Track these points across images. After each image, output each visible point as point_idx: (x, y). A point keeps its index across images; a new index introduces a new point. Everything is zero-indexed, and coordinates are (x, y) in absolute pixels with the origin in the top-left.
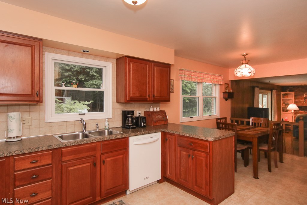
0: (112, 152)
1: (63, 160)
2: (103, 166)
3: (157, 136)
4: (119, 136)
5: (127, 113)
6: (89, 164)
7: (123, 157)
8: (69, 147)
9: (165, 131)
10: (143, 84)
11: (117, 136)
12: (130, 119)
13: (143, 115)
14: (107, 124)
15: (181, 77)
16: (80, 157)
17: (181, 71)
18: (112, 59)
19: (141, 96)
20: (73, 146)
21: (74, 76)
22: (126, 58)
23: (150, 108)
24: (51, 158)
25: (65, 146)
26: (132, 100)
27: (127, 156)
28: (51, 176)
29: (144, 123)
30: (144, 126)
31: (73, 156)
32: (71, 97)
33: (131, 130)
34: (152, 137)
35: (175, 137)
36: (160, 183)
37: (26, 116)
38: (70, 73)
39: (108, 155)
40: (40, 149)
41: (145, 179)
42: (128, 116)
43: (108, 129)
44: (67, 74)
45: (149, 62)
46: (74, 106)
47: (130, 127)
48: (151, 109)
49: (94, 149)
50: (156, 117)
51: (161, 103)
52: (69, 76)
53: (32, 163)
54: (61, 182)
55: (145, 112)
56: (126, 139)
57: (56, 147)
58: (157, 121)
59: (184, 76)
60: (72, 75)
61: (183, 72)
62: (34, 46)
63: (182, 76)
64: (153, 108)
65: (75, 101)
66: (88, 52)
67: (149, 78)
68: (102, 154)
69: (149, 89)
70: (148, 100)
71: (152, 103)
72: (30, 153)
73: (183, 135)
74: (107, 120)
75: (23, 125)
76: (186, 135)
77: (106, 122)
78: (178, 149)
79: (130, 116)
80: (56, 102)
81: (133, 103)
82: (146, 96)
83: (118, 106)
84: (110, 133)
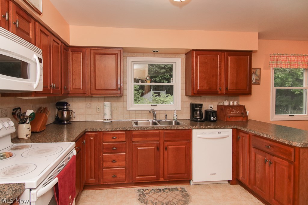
0: (174, 141)
1: (133, 141)
2: (166, 153)
3: (228, 132)
4: (181, 127)
5: (194, 105)
6: (154, 148)
7: (185, 147)
8: (137, 130)
9: (237, 128)
10: (213, 76)
11: (179, 127)
12: (198, 112)
13: (215, 109)
14: (175, 115)
15: (273, 65)
16: (146, 140)
17: (273, 56)
18: (181, 55)
19: (210, 89)
20: (140, 130)
21: (167, 73)
22: (193, 52)
23: (224, 102)
24: (125, 137)
25: (134, 129)
26: (199, 94)
27: (190, 147)
28: (125, 151)
29: (214, 117)
30: (214, 121)
31: (140, 138)
32: (165, 91)
33: (198, 123)
34: (220, 133)
35: (250, 136)
36: (232, 184)
37: (115, 104)
38: (164, 70)
39: (171, 142)
40: (118, 130)
41: (210, 174)
42: (196, 109)
43: (176, 120)
44: (162, 71)
45: (220, 52)
46: (167, 99)
47: (198, 120)
48: (226, 103)
49: (158, 135)
50: (231, 112)
51: (240, 96)
52: (164, 73)
53: (113, 138)
54: (132, 158)
55: (218, 106)
56: (189, 130)
57: (128, 129)
58: (232, 116)
59: (277, 62)
60: (166, 72)
61: (276, 57)
62: (117, 53)
63: (273, 62)
64: (228, 102)
65: (167, 95)
66: (157, 51)
67: (220, 69)
68: (165, 141)
69: (220, 81)
70: (219, 93)
71: (227, 96)
72: (112, 131)
73: (259, 134)
74: (175, 111)
75: (113, 111)
76: (262, 135)
77: (174, 114)
78: (253, 150)
79: (198, 109)
80: (153, 95)
81: (203, 96)
82: (217, 89)
83: (186, 99)
84: (177, 123)
